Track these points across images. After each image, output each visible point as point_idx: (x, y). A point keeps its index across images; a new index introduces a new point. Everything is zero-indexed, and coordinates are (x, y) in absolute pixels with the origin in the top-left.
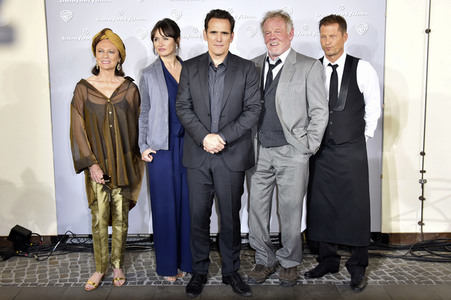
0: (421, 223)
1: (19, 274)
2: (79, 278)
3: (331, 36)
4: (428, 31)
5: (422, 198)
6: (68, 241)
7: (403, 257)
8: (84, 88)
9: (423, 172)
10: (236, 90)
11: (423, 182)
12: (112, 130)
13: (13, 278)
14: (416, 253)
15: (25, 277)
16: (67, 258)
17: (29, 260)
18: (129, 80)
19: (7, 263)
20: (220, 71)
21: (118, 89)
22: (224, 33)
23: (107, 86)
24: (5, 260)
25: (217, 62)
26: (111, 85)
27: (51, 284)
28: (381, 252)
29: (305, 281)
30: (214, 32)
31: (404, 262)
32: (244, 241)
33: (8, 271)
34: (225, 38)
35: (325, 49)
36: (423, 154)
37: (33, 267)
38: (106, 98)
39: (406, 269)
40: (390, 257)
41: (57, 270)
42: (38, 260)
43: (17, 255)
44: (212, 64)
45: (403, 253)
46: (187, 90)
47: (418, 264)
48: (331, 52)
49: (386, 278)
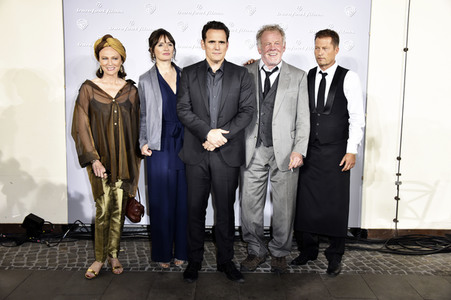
0: (396, 221)
1: (31, 258)
2: (86, 263)
3: (324, 48)
4: (406, 50)
5: (397, 198)
6: (78, 230)
7: (380, 251)
8: (89, 88)
9: (398, 175)
10: (232, 93)
11: (398, 184)
12: (116, 128)
13: (25, 261)
14: (391, 247)
15: (36, 261)
16: (76, 245)
17: (41, 246)
18: (130, 83)
19: (20, 248)
20: (218, 76)
21: (121, 90)
22: (222, 42)
23: (111, 87)
24: (18, 245)
25: (215, 68)
26: (114, 87)
27: (59, 268)
28: (361, 246)
29: (292, 271)
30: (212, 42)
31: (380, 255)
32: (237, 234)
33: (21, 255)
34: (222, 46)
35: (318, 59)
36: (399, 159)
37: (44, 252)
38: (111, 98)
39: (382, 261)
40: (368, 250)
41: (66, 256)
42: (49, 246)
43: (30, 241)
44: (210, 69)
45: (379, 247)
46: (187, 93)
47: (392, 257)
48: (323, 62)
49: (364, 269)
